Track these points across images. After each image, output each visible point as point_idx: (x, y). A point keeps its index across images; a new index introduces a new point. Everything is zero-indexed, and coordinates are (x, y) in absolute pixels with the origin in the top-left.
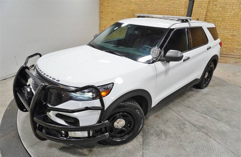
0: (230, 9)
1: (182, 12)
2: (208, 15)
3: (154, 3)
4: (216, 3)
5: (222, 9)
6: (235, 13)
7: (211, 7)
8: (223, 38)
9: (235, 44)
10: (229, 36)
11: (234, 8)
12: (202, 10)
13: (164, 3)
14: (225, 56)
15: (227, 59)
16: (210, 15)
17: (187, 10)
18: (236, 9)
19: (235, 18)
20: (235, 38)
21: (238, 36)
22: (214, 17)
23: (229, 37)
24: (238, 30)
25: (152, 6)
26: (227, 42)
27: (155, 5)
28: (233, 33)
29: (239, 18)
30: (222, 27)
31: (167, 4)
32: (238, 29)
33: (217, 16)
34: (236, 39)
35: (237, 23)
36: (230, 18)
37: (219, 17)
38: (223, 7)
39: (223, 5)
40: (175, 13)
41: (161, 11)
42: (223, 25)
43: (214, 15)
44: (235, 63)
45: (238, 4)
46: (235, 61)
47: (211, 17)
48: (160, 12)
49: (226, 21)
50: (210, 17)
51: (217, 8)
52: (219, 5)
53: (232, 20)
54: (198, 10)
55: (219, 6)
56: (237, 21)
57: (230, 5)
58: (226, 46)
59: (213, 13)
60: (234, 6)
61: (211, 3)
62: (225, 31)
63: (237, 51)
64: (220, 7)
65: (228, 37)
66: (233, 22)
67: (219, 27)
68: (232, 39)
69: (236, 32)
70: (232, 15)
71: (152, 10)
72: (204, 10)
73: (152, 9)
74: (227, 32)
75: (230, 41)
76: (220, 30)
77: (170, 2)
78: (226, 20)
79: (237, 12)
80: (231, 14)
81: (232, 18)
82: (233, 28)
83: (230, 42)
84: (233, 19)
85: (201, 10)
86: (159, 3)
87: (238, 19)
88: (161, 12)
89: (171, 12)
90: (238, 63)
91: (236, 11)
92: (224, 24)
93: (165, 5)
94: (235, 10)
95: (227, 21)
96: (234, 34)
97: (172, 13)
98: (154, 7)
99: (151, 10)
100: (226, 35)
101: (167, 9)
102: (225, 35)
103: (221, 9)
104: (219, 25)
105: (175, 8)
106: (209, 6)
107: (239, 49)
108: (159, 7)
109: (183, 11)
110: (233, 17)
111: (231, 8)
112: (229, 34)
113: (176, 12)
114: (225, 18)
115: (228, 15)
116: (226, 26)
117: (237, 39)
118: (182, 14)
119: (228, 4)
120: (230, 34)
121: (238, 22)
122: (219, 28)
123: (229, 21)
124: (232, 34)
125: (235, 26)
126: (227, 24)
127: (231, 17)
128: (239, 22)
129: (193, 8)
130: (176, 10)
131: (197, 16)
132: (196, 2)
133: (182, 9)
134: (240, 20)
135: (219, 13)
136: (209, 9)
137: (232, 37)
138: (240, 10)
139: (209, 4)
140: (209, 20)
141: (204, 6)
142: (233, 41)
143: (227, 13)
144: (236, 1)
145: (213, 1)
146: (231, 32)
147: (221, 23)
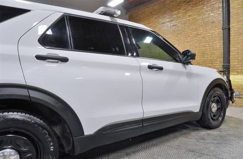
1: (216, 45)
3: (180, 41)
13: (192, 40)
17: (222, 41)
27: (183, 43)
31: (196, 39)
40: (208, 49)
54: (238, 38)
77: (199, 37)
86: (186, 40)
89: (202, 48)
93: (194, 41)
97: (204, 48)
105: (206, 42)
108: (187, 45)
109: (218, 43)
113: (209, 46)
118: (216, 48)
129: (231, 37)
130: (209, 44)
131: (238, 46)
132: (232, 30)
133: (216, 42)
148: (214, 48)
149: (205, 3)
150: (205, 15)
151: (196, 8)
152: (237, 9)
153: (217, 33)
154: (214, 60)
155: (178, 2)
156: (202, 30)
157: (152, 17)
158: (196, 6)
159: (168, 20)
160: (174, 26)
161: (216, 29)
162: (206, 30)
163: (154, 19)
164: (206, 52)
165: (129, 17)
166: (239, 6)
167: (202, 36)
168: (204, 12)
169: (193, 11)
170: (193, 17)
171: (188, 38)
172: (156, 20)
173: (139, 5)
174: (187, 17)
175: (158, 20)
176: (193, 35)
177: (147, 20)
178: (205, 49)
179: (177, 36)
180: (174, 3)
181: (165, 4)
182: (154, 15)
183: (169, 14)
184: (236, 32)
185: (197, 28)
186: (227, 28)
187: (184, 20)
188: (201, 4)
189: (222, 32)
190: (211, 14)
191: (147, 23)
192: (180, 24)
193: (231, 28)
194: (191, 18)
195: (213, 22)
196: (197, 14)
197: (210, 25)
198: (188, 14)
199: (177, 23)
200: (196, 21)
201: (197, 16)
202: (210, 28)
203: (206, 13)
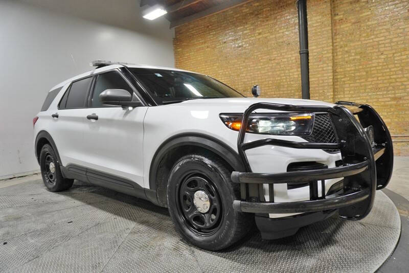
0: (375, 54)
1: (294, 75)
2: (338, 71)
3: (249, 69)
4: (346, 49)
5: (361, 57)
6: (387, 58)
7: (340, 57)
8: (378, 106)
10: (389, 101)
11: (382, 50)
12: (325, 65)
13: (264, 66)
15: (398, 146)
16: (342, 70)
17: (300, 69)
18: (385, 50)
19: (390, 66)
20: (401, 102)
22: (351, 72)
23: (390, 103)
24: (403, 87)
25: (248, 74)
26: (387, 112)
27: (252, 71)
28: (395, 94)
29: (398, 65)
30: (370, 87)
31: (268, 66)
32: (403, 85)
33: (355, 70)
34: (403, 104)
35: (396, 74)
36: (380, 68)
37: (358, 70)
38: (361, 53)
39: (359, 50)
40: (284, 79)
41: (262, 79)
42: (370, 83)
43: (349, 69)
45: (387, 43)
47: (345, 74)
48: (260, 81)
49: (373, 76)
50: (343, 73)
51: (352, 56)
52: (354, 51)
54: (318, 65)
55: (353, 53)
56: (395, 71)
57: (373, 46)
58: (390, 120)
59: (346, 66)
60: (380, 46)
61: (340, 51)
62: (378, 93)
64: (356, 54)
65: (388, 103)
66: (387, 74)
67: (363, 88)
68: (396, 106)
69: (400, 91)
70: (383, 63)
71: (248, 81)
72: (327, 64)
73: (248, 78)
74: (383, 95)
75: (392, 110)
76: (368, 92)
77: (272, 64)
78: (374, 74)
79: (389, 56)
80: (380, 61)
81: (384, 67)
82: (391, 84)
83: (393, 112)
84: (387, 69)
85: (322, 64)
86: (256, 68)
87: (395, 67)
88: (263, 81)
89: (277, 79)
91: (387, 55)
92: (372, 81)
93: (266, 69)
94: (385, 53)
95: (377, 75)
96: (397, 95)
97: (279, 78)
98: (251, 75)
99: (246, 80)
100: (383, 100)
101: (270, 74)
102: (380, 100)
103: (358, 57)
104: (362, 84)
105: (282, 70)
106: (337, 55)
108: (258, 74)
109: (295, 72)
110: (385, 65)
111: (377, 50)
112: (387, 98)
113: (285, 76)
114: (371, 71)
115: (374, 65)
116: (378, 84)
117: (407, 104)
119: (369, 46)
121: (397, 73)
122: (365, 90)
123: (381, 75)
124: (393, 96)
125: (394, 80)
126: (378, 80)
127: (382, 66)
128: (400, 72)
130: (285, 73)
131: (319, 76)
132: (311, 54)
133: (292, 71)
134: (400, 68)
135: (356, 64)
136: (338, 61)
137: (395, 102)
138: (394, 51)
139: (337, 53)
140: (343, 80)
141: (325, 57)
142: (399, 110)
143: (371, 60)
144: (383, 38)
145: (341, 47)
146: (390, 92)
147: (366, 80)
148: (292, 78)
149: (278, 17)
150: (279, 33)
151: (267, 23)
152: (315, 28)
153: (294, 58)
154: (292, 94)
155: (244, 14)
156: (275, 54)
157: (209, 33)
158: (267, 20)
159: (231, 38)
160: (240, 47)
161: (293, 52)
162: (281, 54)
163: (212, 36)
164: (282, 84)
165: (175, 31)
166: (317, 24)
167: (276, 61)
168: (277, 29)
169: (263, 27)
170: (264, 35)
171: (259, 64)
172: (215, 38)
173: (190, 15)
174: (256, 35)
175: (217, 38)
176: (265, 60)
177: (201, 38)
178: (280, 80)
179: (244, 62)
180: (238, 15)
181: (227, 15)
182: (212, 30)
183: (232, 30)
184: (315, 57)
185: (269, 50)
186: (305, 52)
187: (252, 38)
188: (273, 18)
189: (299, 57)
190: (286, 33)
191: (202, 41)
192: (248, 45)
193: (309, 52)
194: (261, 36)
195: (289, 44)
196: (269, 32)
197: (286, 48)
198: (258, 31)
199: (244, 43)
200: (268, 41)
201: (269, 34)
202: (285, 51)
203: (280, 31)
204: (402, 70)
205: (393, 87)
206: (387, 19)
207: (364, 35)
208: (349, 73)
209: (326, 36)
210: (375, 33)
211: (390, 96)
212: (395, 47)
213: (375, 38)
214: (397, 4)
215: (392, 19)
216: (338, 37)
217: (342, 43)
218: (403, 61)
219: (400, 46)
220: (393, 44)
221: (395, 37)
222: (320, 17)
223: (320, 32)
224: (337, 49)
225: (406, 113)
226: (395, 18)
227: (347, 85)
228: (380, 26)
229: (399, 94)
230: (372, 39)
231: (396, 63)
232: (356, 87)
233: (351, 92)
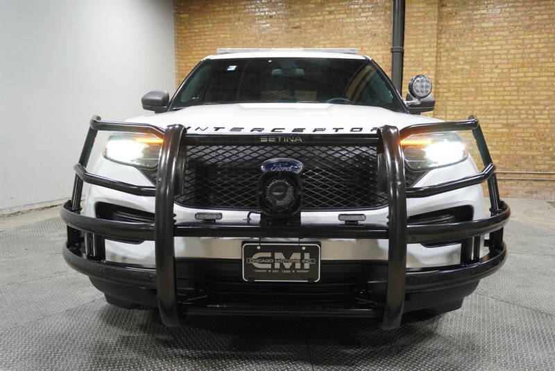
0: (489, 66)
2: (440, 82)
4: (453, 54)
5: (471, 67)
6: (502, 73)
7: (444, 64)
9: (517, 145)
10: (500, 128)
11: (497, 61)
12: (425, 72)
14: (502, 178)
15: (507, 185)
16: (445, 82)
18: (501, 63)
19: (504, 84)
20: (514, 130)
21: (520, 126)
22: (456, 86)
23: (501, 130)
24: (517, 112)
26: (497, 142)
29: (513, 84)
30: (478, 108)
32: (517, 109)
33: (463, 83)
34: (516, 133)
35: (510, 95)
36: (493, 85)
37: (467, 85)
38: (472, 62)
39: (470, 57)
42: (480, 103)
43: (454, 81)
44: (529, 194)
45: (503, 54)
46: (528, 188)
47: (449, 87)
49: (484, 94)
50: (446, 86)
51: (459, 64)
52: (463, 58)
53: (499, 89)
55: (461, 60)
56: (510, 91)
57: (486, 55)
58: (499, 152)
59: (451, 77)
60: (495, 57)
62: (488, 117)
63: (528, 163)
64: (466, 63)
65: (499, 130)
66: (501, 93)
67: (470, 108)
68: (507, 134)
69: (514, 117)
70: (497, 78)
72: (429, 71)
74: (494, 119)
75: (503, 139)
78: (486, 91)
79: (505, 71)
80: (493, 75)
81: (497, 85)
82: (505, 107)
83: (504, 142)
85: (422, 70)
87: (510, 86)
90: (536, 192)
91: (502, 69)
92: (482, 101)
94: (500, 66)
95: (488, 93)
96: (509, 121)
100: (494, 126)
102: (490, 126)
103: (467, 67)
104: (470, 103)
106: (440, 61)
107: (530, 157)
110: (498, 82)
111: (491, 62)
112: (498, 123)
114: (482, 87)
115: (486, 80)
116: (488, 105)
117: (521, 133)
119: (482, 55)
120: (502, 124)
121: (512, 93)
123: (493, 93)
124: (505, 122)
125: (507, 103)
126: (489, 100)
127: (495, 82)
128: (515, 93)
129: (404, 68)
132: (407, 55)
134: (516, 88)
135: (464, 76)
136: (441, 68)
137: (507, 130)
138: (510, 66)
139: (440, 57)
140: (446, 95)
141: (427, 61)
142: (511, 140)
143: (483, 74)
144: (499, 47)
145: (447, 51)
146: (502, 117)
147: (475, 99)
150: (361, 17)
152: (416, 19)
153: (381, 56)
160: (296, 27)
161: (380, 48)
162: (362, 48)
168: (359, 11)
169: (336, 4)
170: (337, 17)
174: (324, 13)
175: (257, 7)
177: (228, 3)
184: (412, 59)
185: (344, 40)
186: (399, 50)
187: (318, 18)
189: (390, 56)
190: (372, 18)
191: (230, 8)
193: (405, 51)
194: (332, 17)
195: (375, 35)
196: (346, 13)
197: (369, 40)
198: (327, 9)
199: (303, 23)
200: (343, 26)
201: (345, 16)
202: (368, 44)
203: (362, 14)
204: (517, 91)
205: (506, 111)
206: (506, 24)
207: (477, 39)
208: (455, 87)
209: (429, 32)
210: (490, 39)
211: (502, 121)
212: (512, 61)
213: (490, 45)
214: (519, 7)
215: (511, 24)
216: (443, 36)
217: (448, 45)
218: (520, 80)
219: (517, 61)
220: (510, 57)
221: (513, 49)
222: (424, 5)
223: (421, 25)
224: (441, 52)
225: (519, 144)
226: (514, 24)
227: (450, 103)
228: (497, 31)
229: (512, 121)
230: (486, 46)
231: (512, 82)
232: (462, 106)
233: (455, 113)
